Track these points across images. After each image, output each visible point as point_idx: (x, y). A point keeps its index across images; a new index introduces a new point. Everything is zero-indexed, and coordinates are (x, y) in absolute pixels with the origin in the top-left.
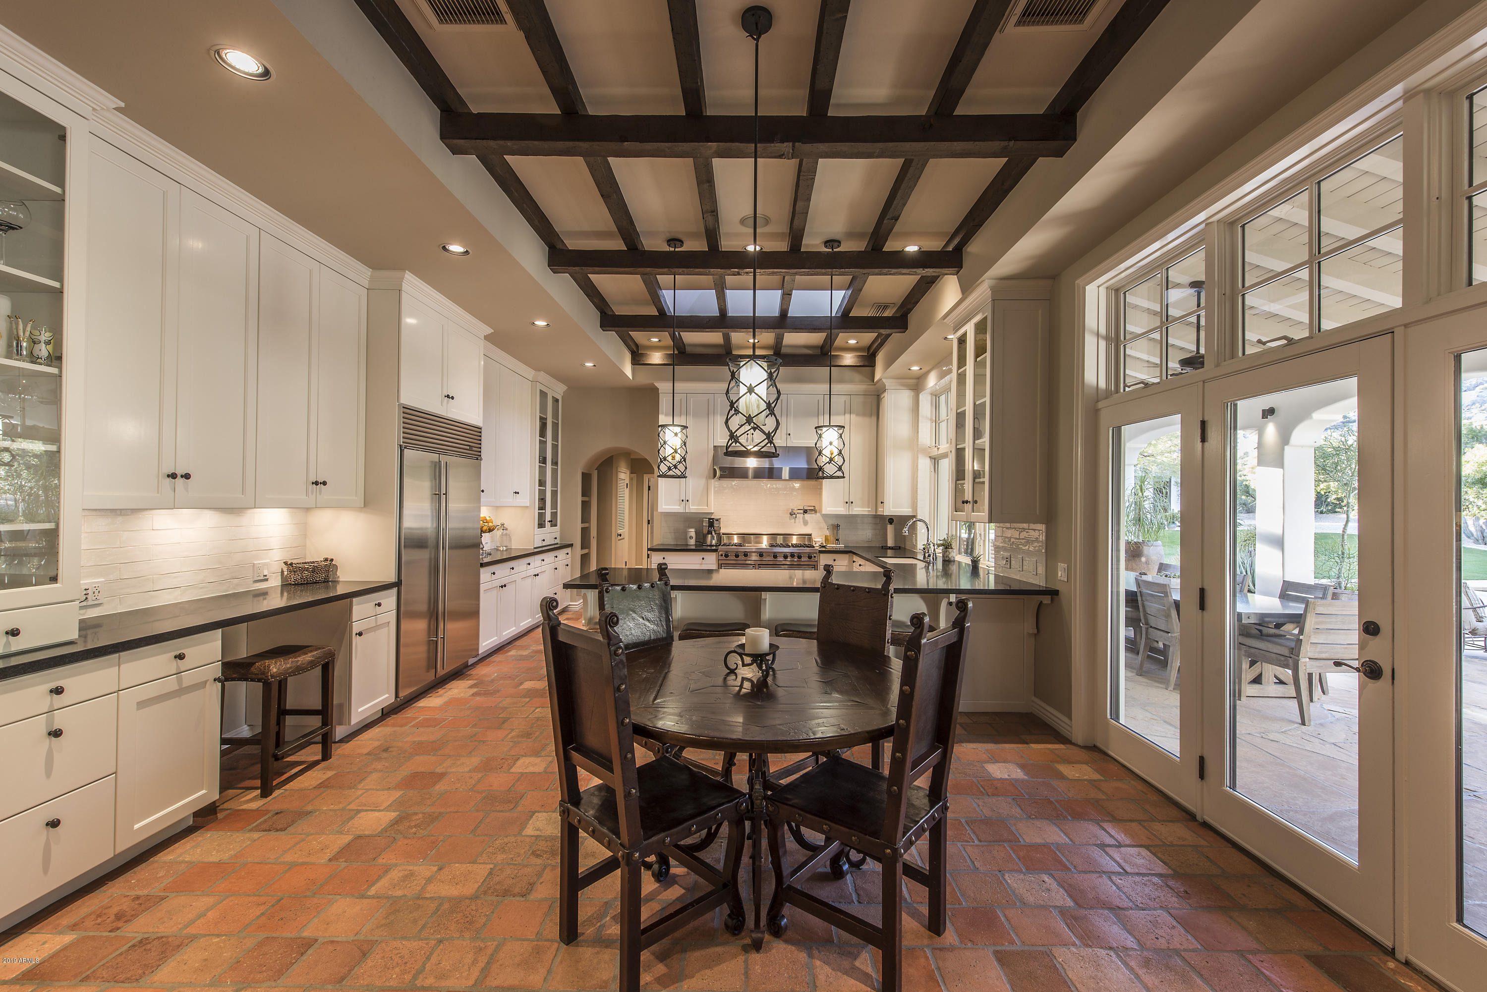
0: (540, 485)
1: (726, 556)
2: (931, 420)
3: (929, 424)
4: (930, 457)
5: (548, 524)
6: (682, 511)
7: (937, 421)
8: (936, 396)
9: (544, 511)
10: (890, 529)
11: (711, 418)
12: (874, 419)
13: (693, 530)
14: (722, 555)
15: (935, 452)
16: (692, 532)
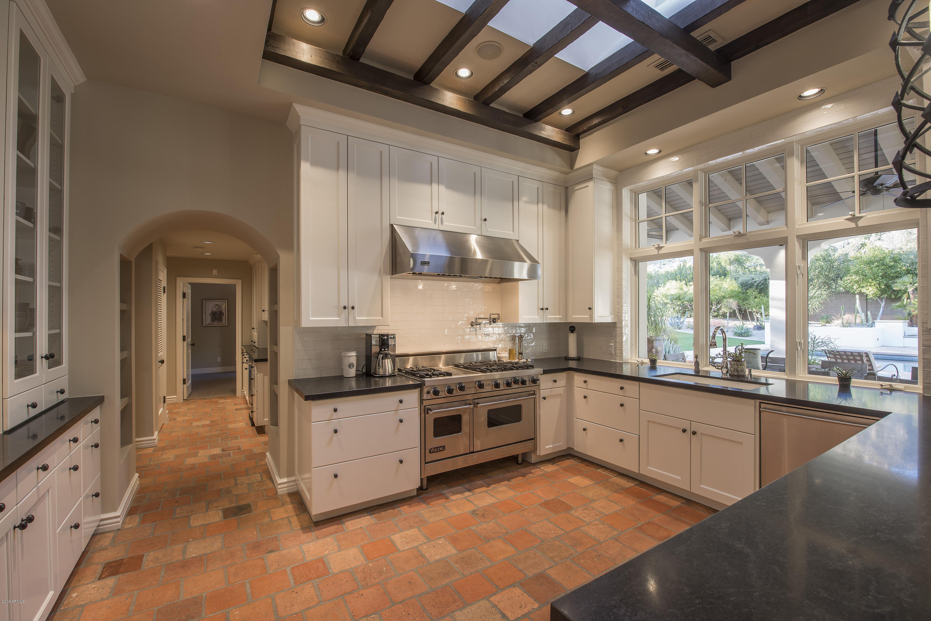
0: (19, 270)
1: (436, 393)
2: (631, 218)
3: (629, 222)
4: (631, 259)
5: (41, 365)
6: (343, 324)
7: (636, 221)
8: (635, 193)
9: (29, 334)
10: (572, 338)
11: (385, 181)
12: (563, 213)
13: (354, 354)
14: (428, 393)
15: (638, 254)
16: (352, 357)
